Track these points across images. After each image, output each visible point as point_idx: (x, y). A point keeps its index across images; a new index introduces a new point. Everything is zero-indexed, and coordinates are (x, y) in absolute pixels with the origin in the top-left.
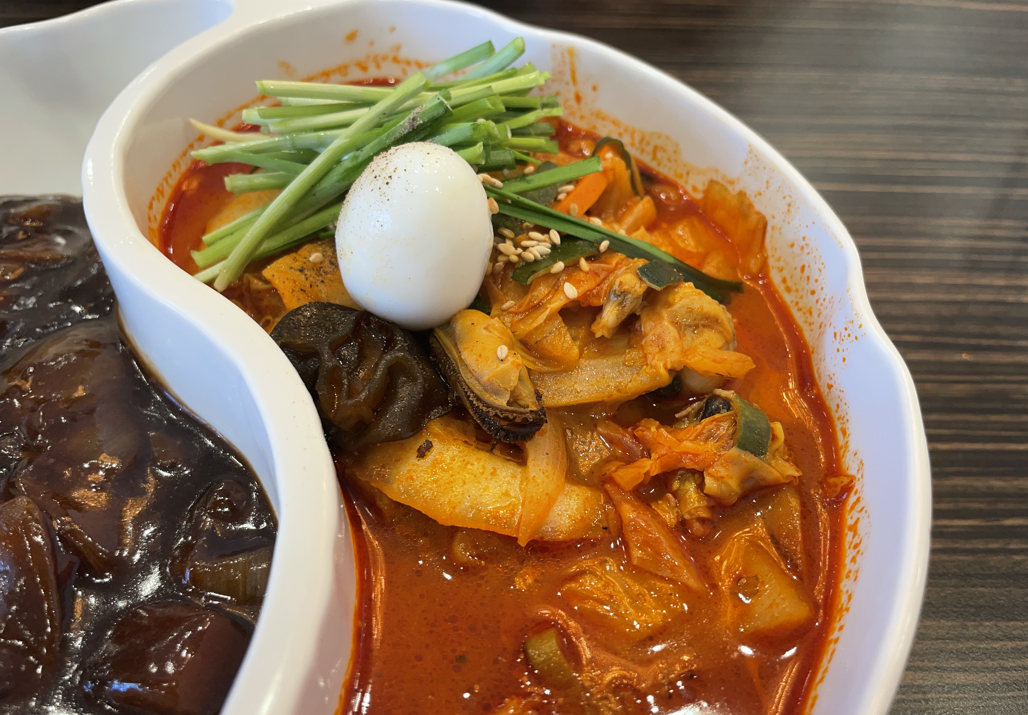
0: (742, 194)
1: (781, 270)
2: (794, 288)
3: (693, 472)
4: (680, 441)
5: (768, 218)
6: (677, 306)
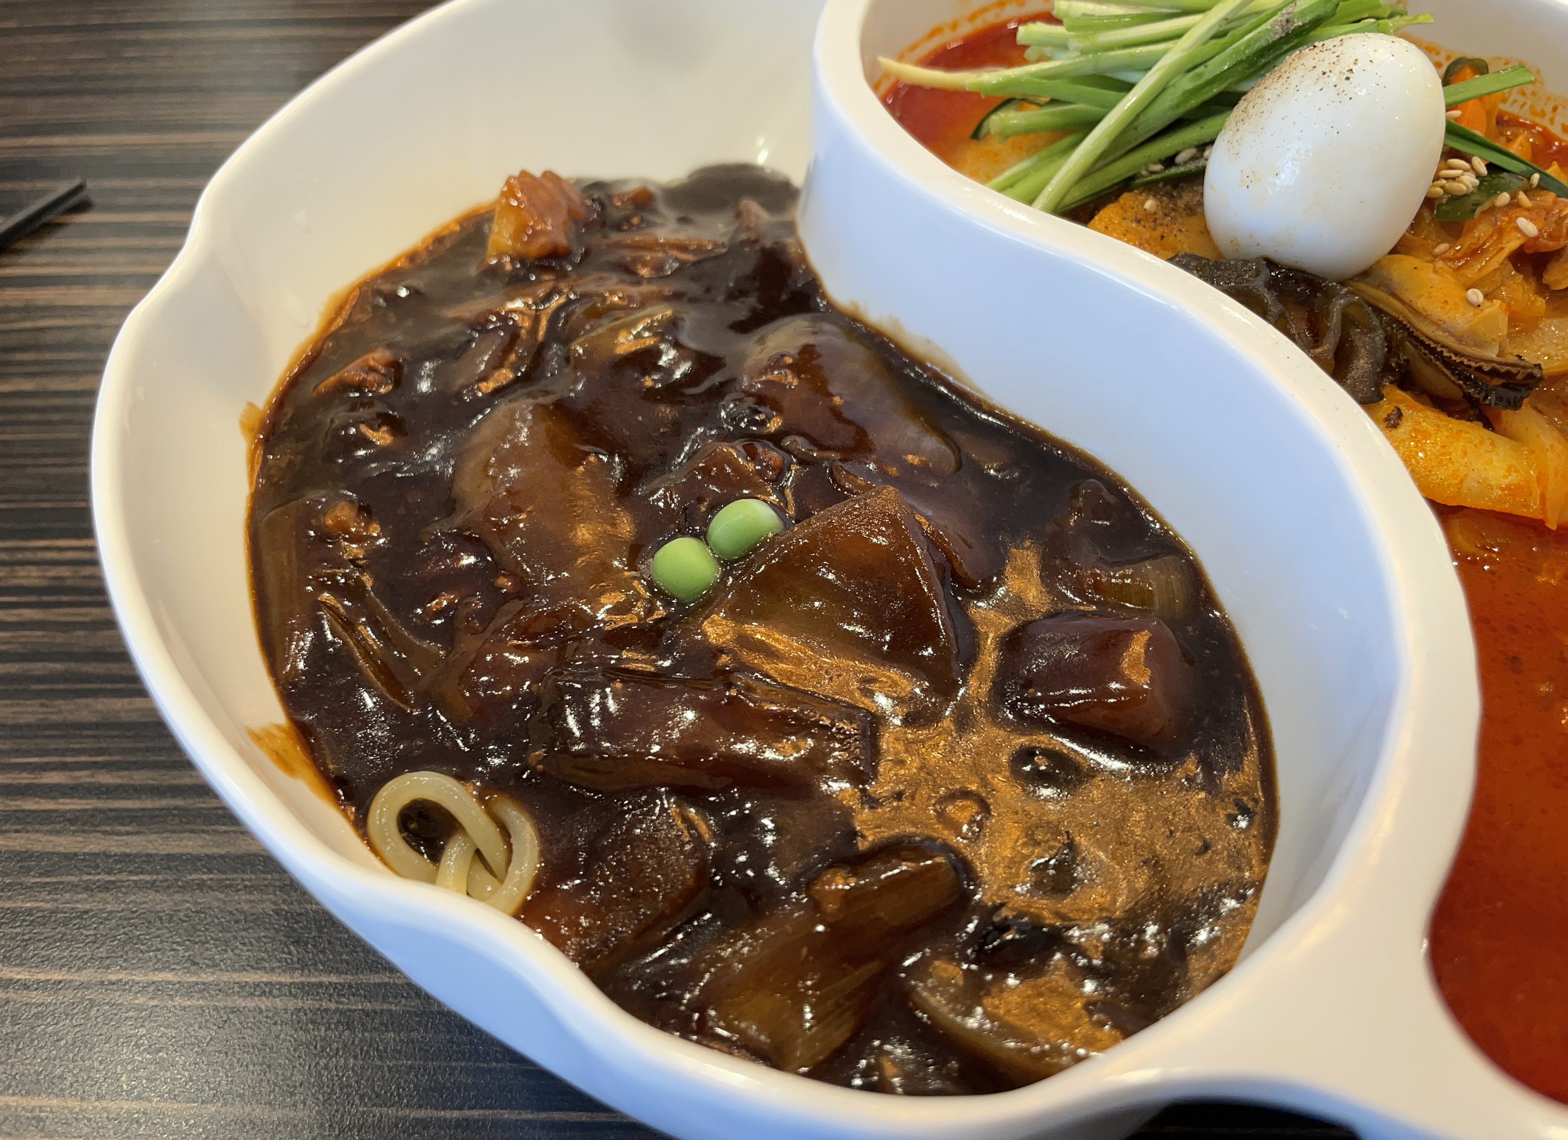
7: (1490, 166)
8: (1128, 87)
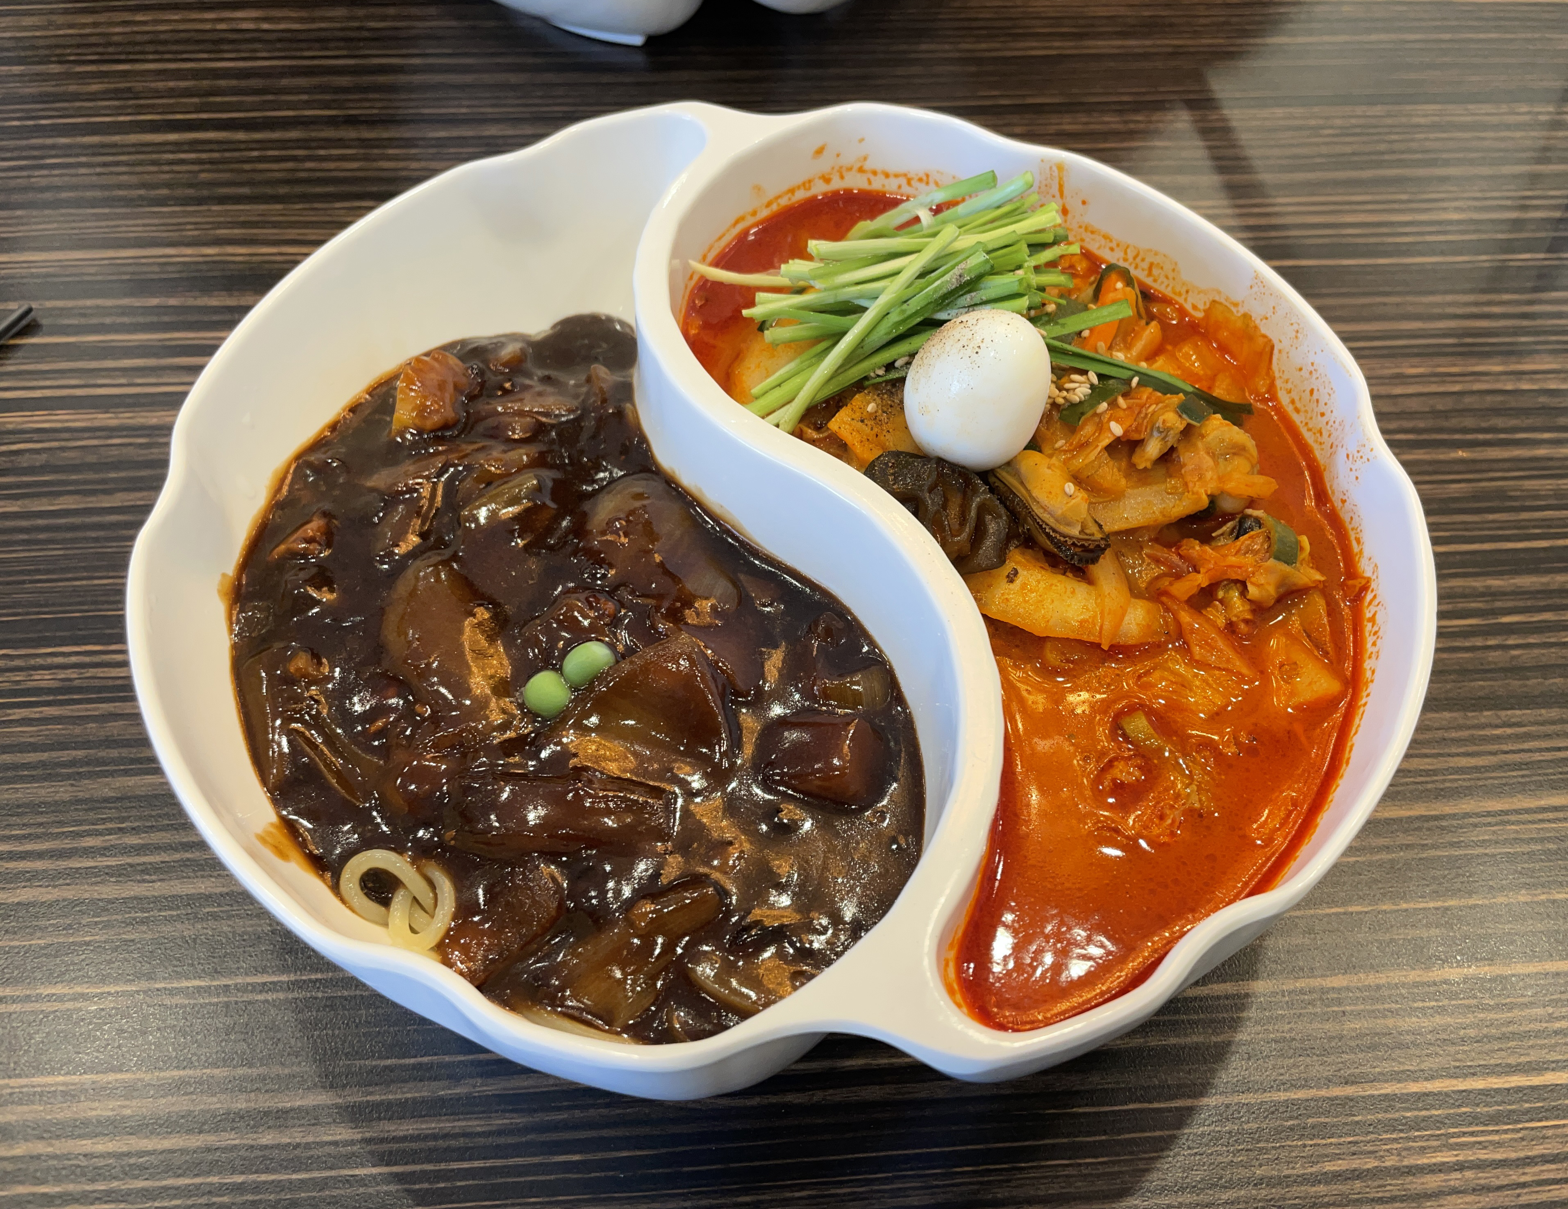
0: (1246, 317)
1: (1289, 392)
2: (1303, 409)
3: (1236, 582)
4: (1225, 556)
5: (1275, 342)
6: (1209, 438)
7: (1101, 377)
8: (864, 309)
